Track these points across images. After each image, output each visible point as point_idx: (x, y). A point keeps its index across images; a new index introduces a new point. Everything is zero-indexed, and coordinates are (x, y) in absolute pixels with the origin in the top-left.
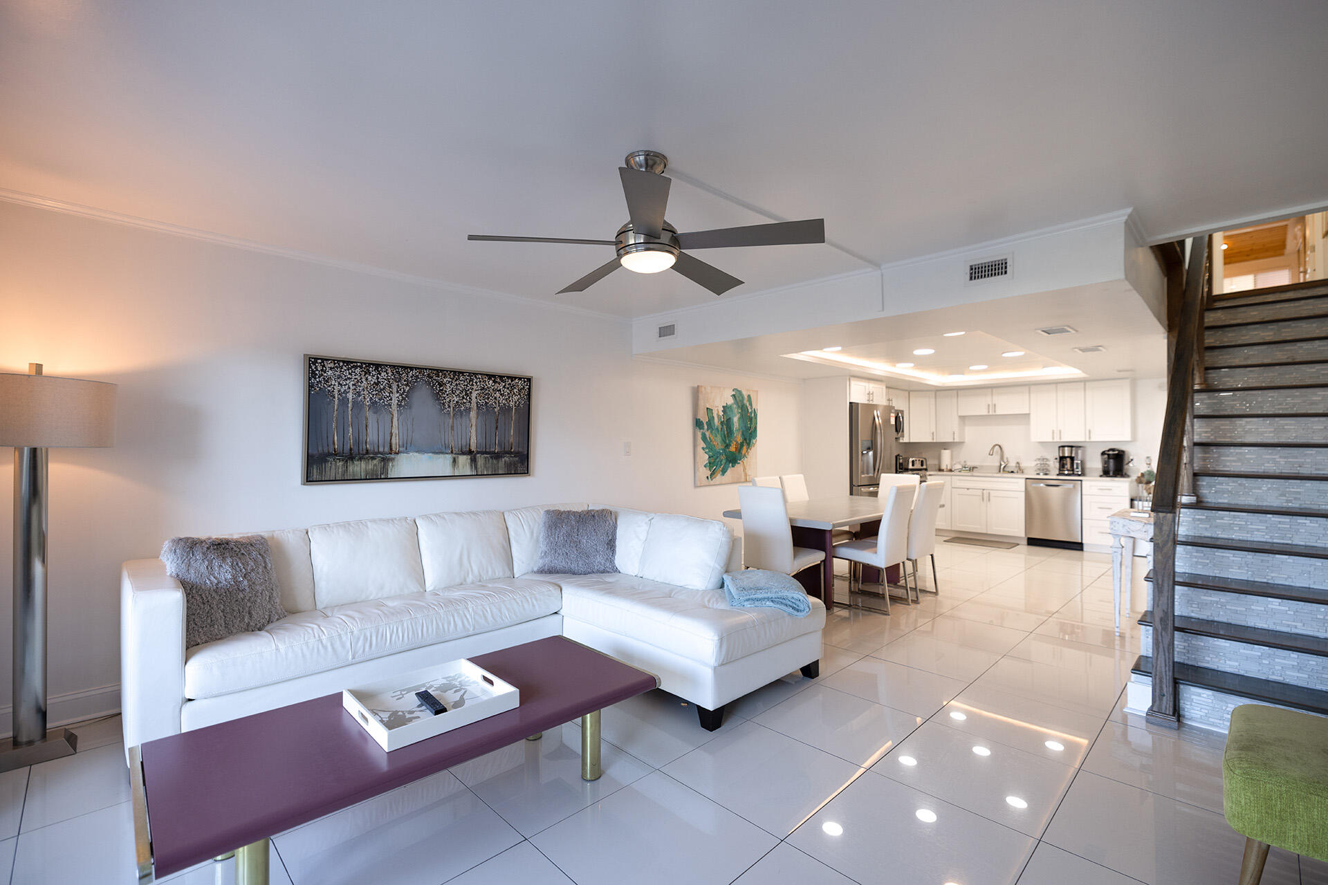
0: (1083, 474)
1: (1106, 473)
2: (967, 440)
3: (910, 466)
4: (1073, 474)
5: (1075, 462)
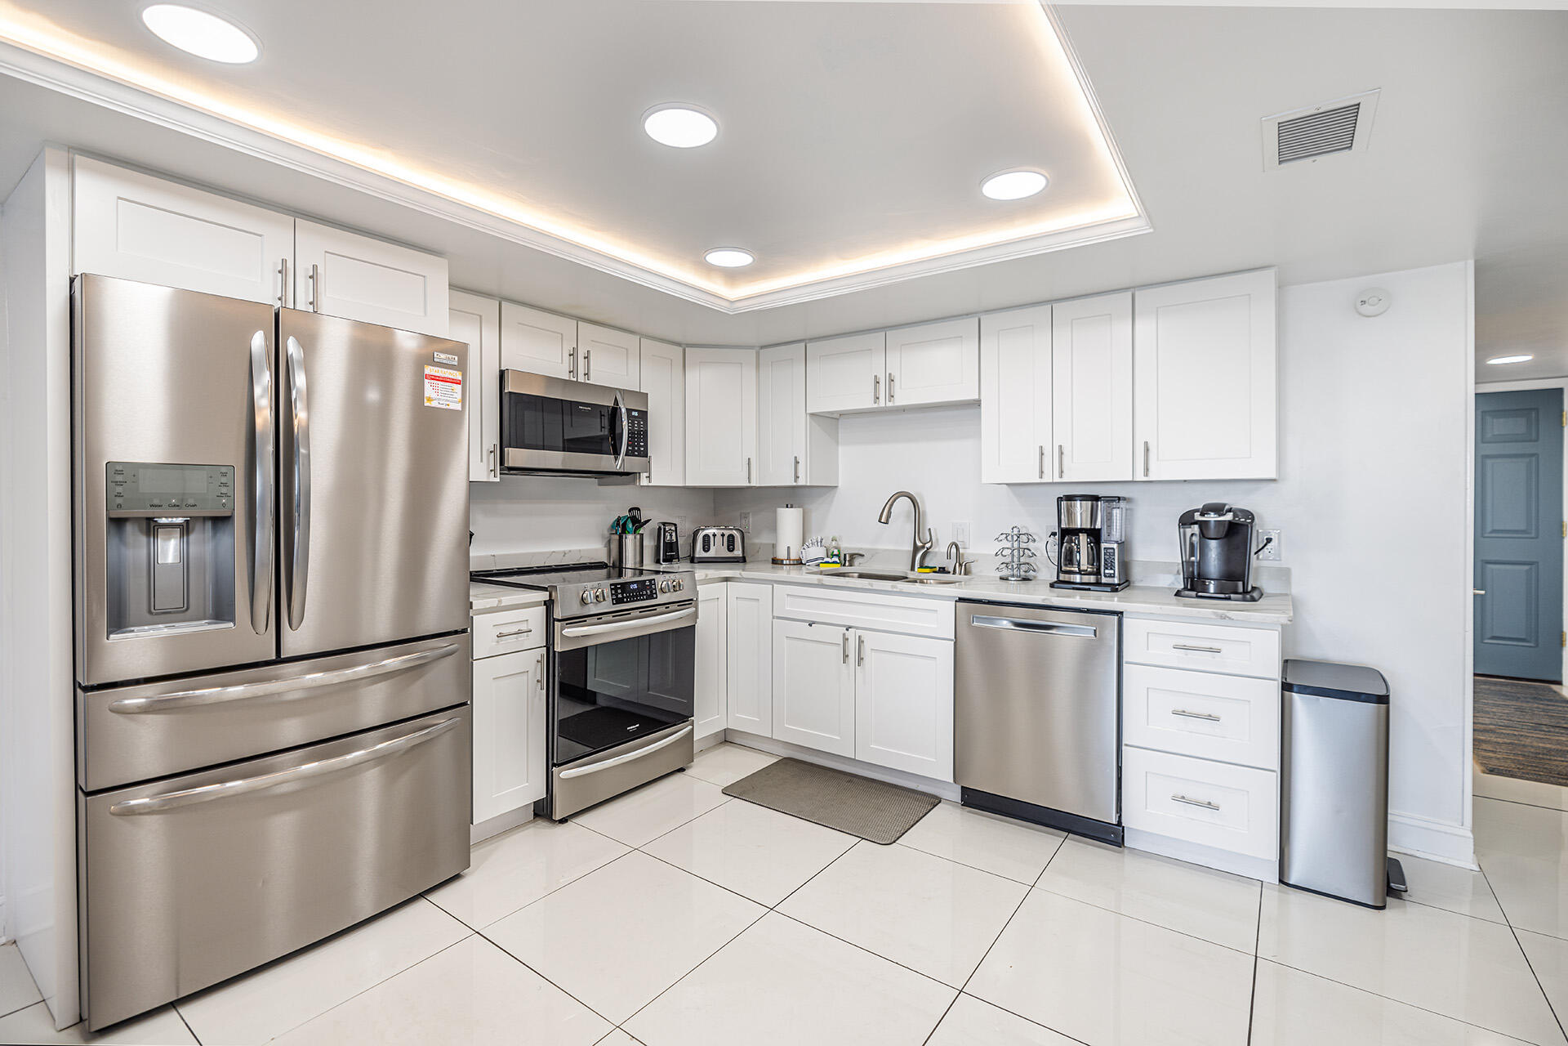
0: (1126, 582)
1: (1195, 583)
2: (840, 485)
3: (700, 553)
4: (1098, 583)
5: (1103, 545)
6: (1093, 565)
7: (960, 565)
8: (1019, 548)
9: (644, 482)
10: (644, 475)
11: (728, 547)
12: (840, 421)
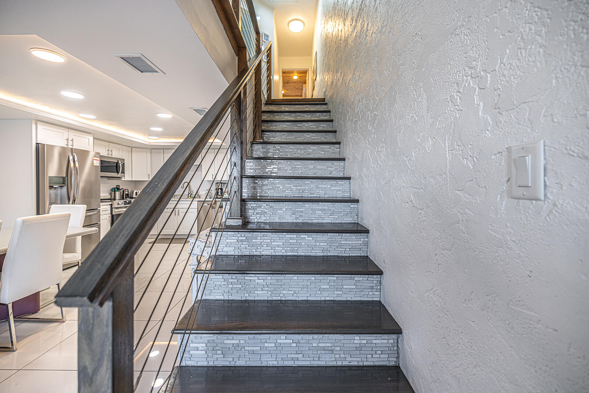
10: (123, 178)
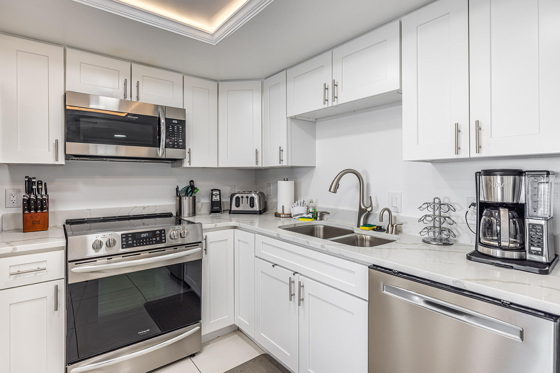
2: (317, 166)
3: (234, 208)
4: (522, 261)
5: (528, 221)
6: (515, 238)
7: (392, 226)
8: (440, 216)
9: (186, 165)
10: (185, 161)
11: (250, 204)
12: (316, 123)
